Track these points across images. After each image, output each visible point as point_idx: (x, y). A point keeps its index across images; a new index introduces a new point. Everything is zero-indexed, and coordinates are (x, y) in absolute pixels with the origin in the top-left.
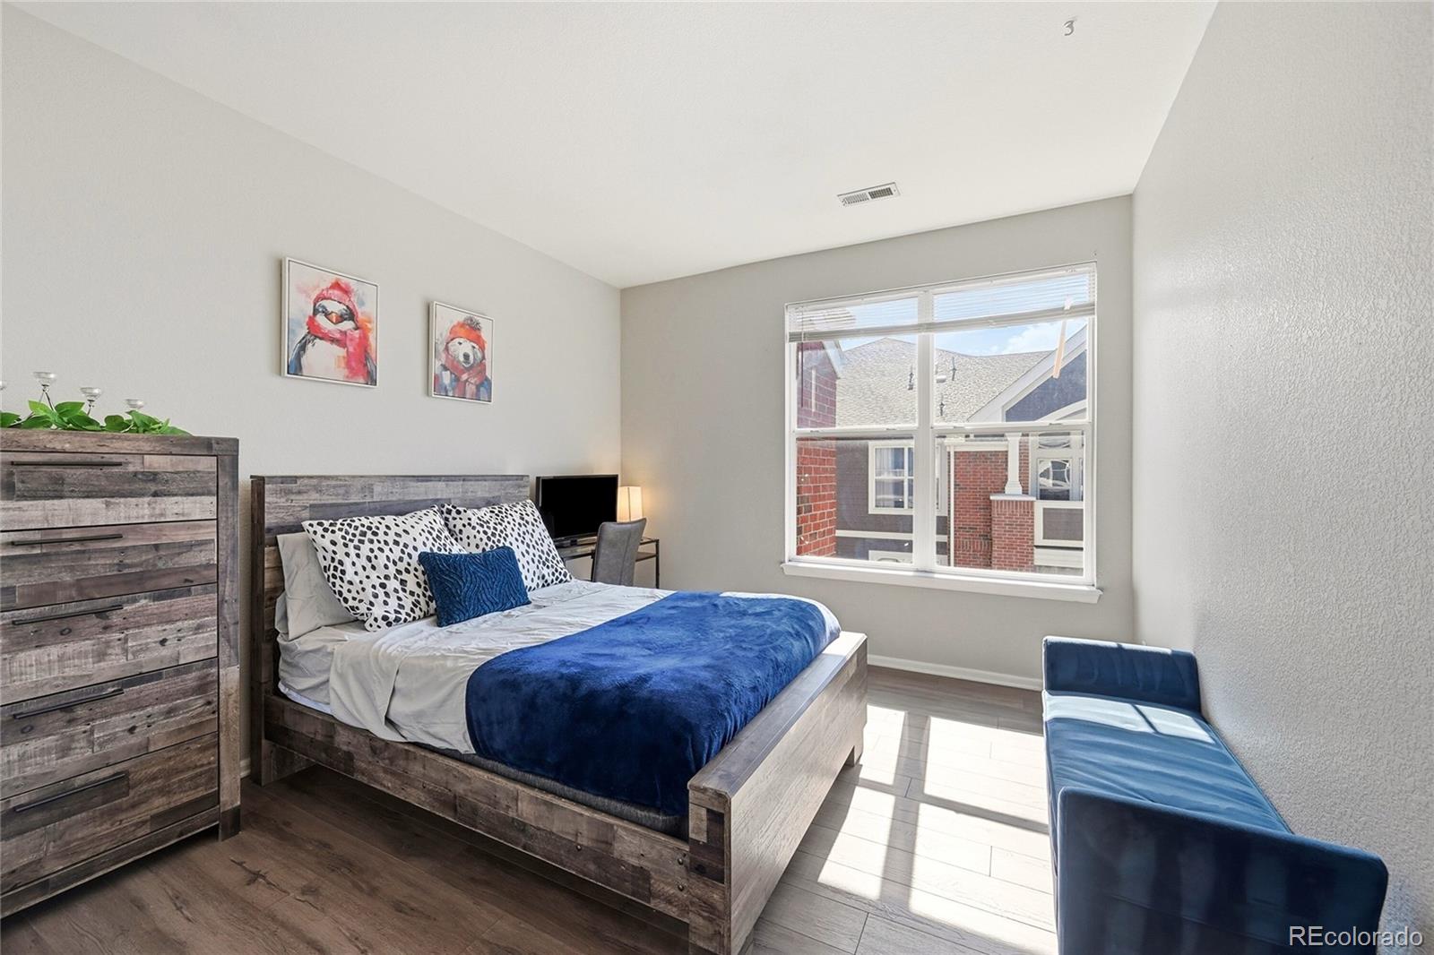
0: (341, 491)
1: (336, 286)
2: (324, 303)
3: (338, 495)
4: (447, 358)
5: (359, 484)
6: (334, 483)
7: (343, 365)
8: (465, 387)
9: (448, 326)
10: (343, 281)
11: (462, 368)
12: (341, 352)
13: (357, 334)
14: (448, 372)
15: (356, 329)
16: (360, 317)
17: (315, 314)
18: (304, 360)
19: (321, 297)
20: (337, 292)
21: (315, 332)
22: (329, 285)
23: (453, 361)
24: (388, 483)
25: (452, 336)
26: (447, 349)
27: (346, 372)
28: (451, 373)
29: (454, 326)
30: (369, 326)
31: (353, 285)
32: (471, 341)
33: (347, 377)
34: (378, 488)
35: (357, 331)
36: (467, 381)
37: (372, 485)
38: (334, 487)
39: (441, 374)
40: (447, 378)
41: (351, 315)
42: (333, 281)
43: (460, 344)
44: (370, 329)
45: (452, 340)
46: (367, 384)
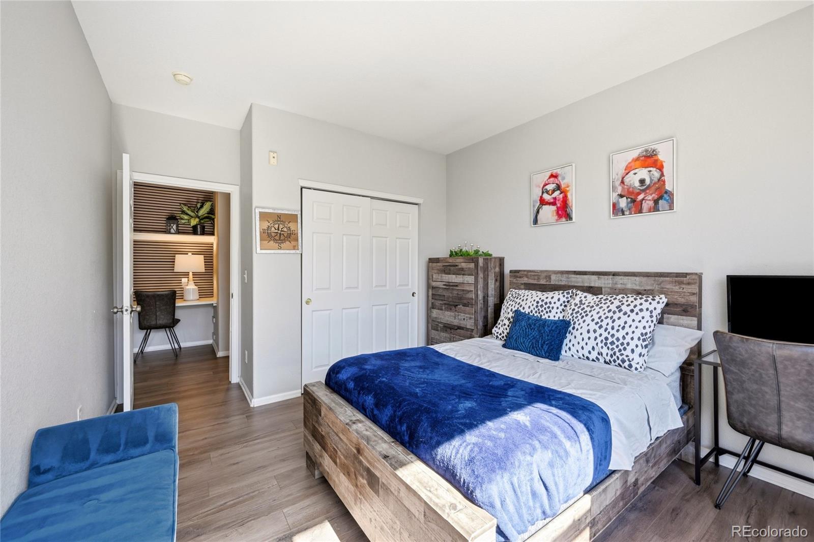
0: (536, 278)
1: (552, 176)
2: (546, 187)
3: (535, 279)
4: (623, 188)
5: (544, 275)
6: (533, 274)
7: (555, 214)
8: (642, 204)
9: (624, 165)
10: (554, 172)
11: (638, 191)
12: (554, 208)
13: (561, 196)
14: (625, 198)
15: (561, 194)
16: (563, 186)
17: (542, 194)
18: (538, 217)
19: (546, 185)
20: (552, 179)
21: (543, 202)
22: (548, 177)
23: (628, 190)
24: (559, 275)
25: (627, 171)
26: (623, 182)
27: (556, 217)
28: (627, 198)
29: (629, 163)
30: (568, 189)
31: (559, 171)
32: (646, 167)
33: (557, 220)
34: (553, 277)
35: (562, 195)
36: (643, 199)
37: (550, 275)
38: (533, 276)
39: (618, 201)
40: (623, 203)
41: (558, 187)
42: (550, 174)
43: (635, 174)
44: (568, 191)
45: (627, 174)
46: (567, 221)
